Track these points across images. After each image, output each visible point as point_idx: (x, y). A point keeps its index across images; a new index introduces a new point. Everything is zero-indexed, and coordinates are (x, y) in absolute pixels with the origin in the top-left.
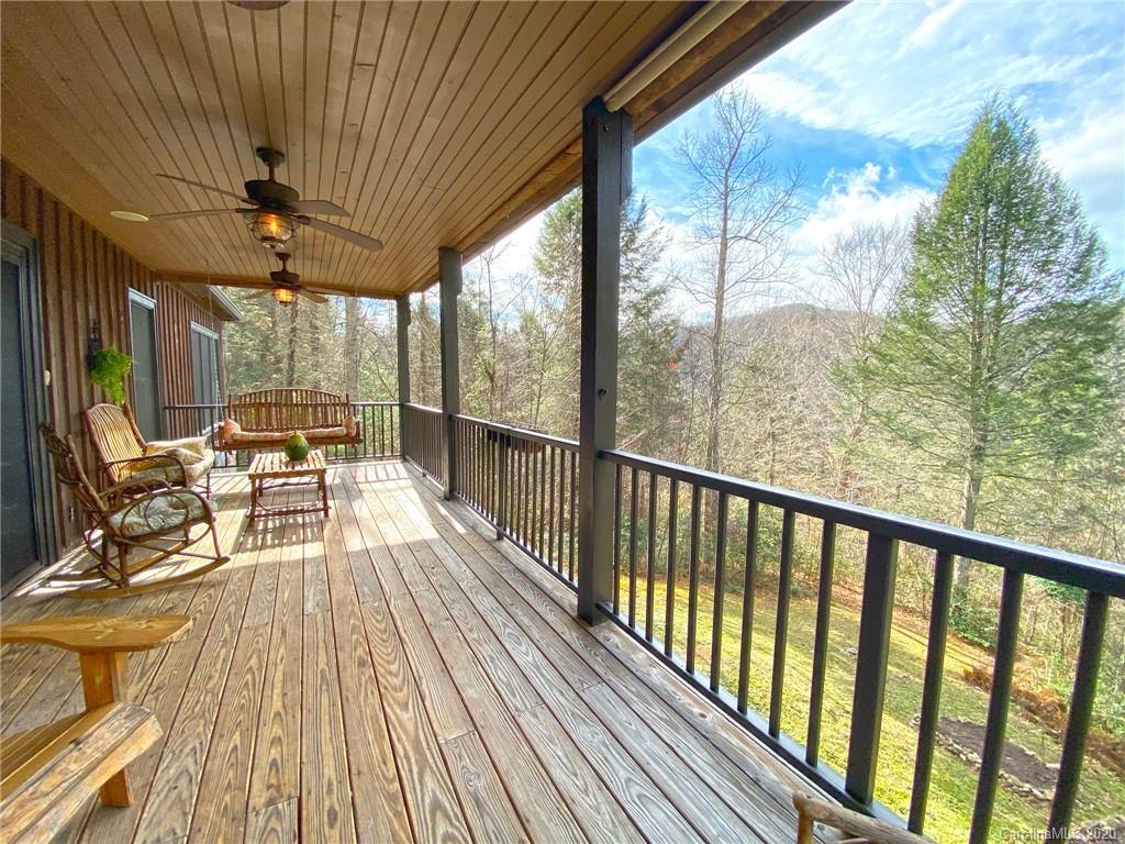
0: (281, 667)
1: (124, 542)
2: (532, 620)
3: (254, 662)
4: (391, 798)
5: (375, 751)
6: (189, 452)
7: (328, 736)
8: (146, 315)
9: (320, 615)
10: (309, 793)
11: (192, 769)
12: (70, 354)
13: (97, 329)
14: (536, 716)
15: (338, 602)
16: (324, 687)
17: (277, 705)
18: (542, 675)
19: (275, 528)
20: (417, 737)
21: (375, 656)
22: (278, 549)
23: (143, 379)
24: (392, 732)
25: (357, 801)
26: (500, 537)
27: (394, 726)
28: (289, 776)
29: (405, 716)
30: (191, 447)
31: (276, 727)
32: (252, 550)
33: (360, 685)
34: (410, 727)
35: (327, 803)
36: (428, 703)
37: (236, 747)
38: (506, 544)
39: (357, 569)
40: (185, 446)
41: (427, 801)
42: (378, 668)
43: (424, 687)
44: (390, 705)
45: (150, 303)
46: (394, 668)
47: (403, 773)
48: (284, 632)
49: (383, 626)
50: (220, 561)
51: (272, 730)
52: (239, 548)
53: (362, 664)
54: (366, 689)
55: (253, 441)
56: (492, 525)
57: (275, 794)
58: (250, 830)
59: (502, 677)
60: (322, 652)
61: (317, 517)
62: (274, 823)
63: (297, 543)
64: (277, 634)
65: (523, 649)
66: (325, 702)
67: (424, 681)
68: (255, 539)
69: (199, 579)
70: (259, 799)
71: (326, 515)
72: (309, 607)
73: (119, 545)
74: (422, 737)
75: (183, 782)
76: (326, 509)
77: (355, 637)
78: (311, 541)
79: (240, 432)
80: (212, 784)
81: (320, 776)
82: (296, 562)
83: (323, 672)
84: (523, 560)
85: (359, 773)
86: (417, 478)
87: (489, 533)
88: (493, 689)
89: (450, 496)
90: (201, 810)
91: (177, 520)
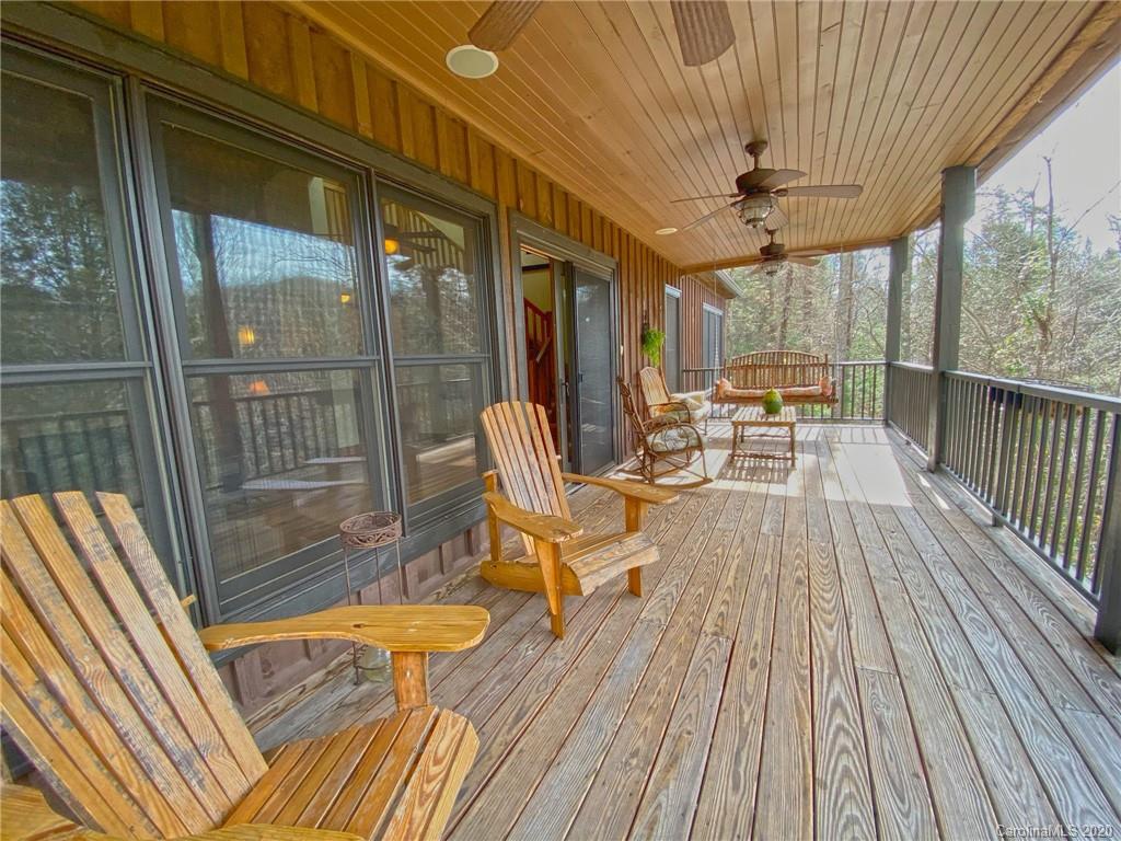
0: (736, 561)
1: (653, 455)
2: (1014, 617)
3: (719, 550)
4: (801, 678)
5: (796, 643)
6: (693, 401)
7: (761, 616)
8: (675, 302)
9: (772, 537)
10: (741, 642)
11: (675, 593)
12: (633, 334)
13: (647, 317)
14: (979, 699)
15: (789, 532)
16: (765, 586)
17: (730, 582)
18: (1006, 671)
19: (749, 467)
20: (835, 651)
21: (812, 581)
22: (749, 483)
23: (670, 350)
24: (813, 639)
25: (774, 665)
26: (997, 523)
27: (815, 634)
28: (730, 627)
29: (828, 633)
30: (695, 398)
31: (726, 595)
32: (730, 479)
33: (794, 596)
34: (831, 643)
35: (751, 655)
36: (852, 633)
37: (700, 595)
38: (1003, 534)
39: (812, 513)
40: (692, 397)
41: (831, 696)
42: (813, 590)
43: (853, 621)
44: (816, 620)
45: (677, 293)
46: (828, 596)
47: (815, 668)
48: (743, 540)
49: (825, 562)
50: (706, 480)
51: (722, 595)
52: (721, 476)
53: (799, 582)
54: (798, 601)
55: (740, 397)
56: (988, 508)
57: (719, 631)
58: (701, 642)
59: (947, 650)
60: (769, 562)
61: (786, 465)
62: (715, 645)
63: (765, 481)
64: (737, 540)
65: (989, 639)
66: (764, 595)
67: (854, 616)
68: (734, 472)
69: (693, 490)
70: (709, 628)
71: (793, 465)
72: (765, 529)
73: (651, 456)
74: (839, 653)
75: (669, 598)
76: (793, 459)
77: (798, 561)
78: (777, 483)
79: (731, 389)
80: (684, 607)
81: (750, 637)
82: (761, 495)
83: (766, 575)
84: (1025, 555)
85: (779, 649)
86: (899, 445)
87: (982, 517)
88: (931, 654)
89: (936, 468)
90: (675, 617)
91: (682, 445)
